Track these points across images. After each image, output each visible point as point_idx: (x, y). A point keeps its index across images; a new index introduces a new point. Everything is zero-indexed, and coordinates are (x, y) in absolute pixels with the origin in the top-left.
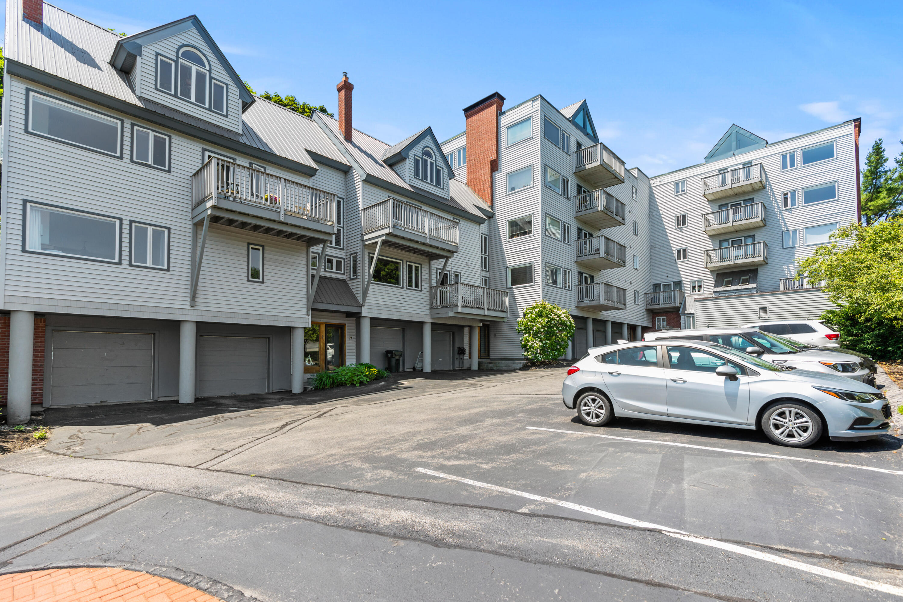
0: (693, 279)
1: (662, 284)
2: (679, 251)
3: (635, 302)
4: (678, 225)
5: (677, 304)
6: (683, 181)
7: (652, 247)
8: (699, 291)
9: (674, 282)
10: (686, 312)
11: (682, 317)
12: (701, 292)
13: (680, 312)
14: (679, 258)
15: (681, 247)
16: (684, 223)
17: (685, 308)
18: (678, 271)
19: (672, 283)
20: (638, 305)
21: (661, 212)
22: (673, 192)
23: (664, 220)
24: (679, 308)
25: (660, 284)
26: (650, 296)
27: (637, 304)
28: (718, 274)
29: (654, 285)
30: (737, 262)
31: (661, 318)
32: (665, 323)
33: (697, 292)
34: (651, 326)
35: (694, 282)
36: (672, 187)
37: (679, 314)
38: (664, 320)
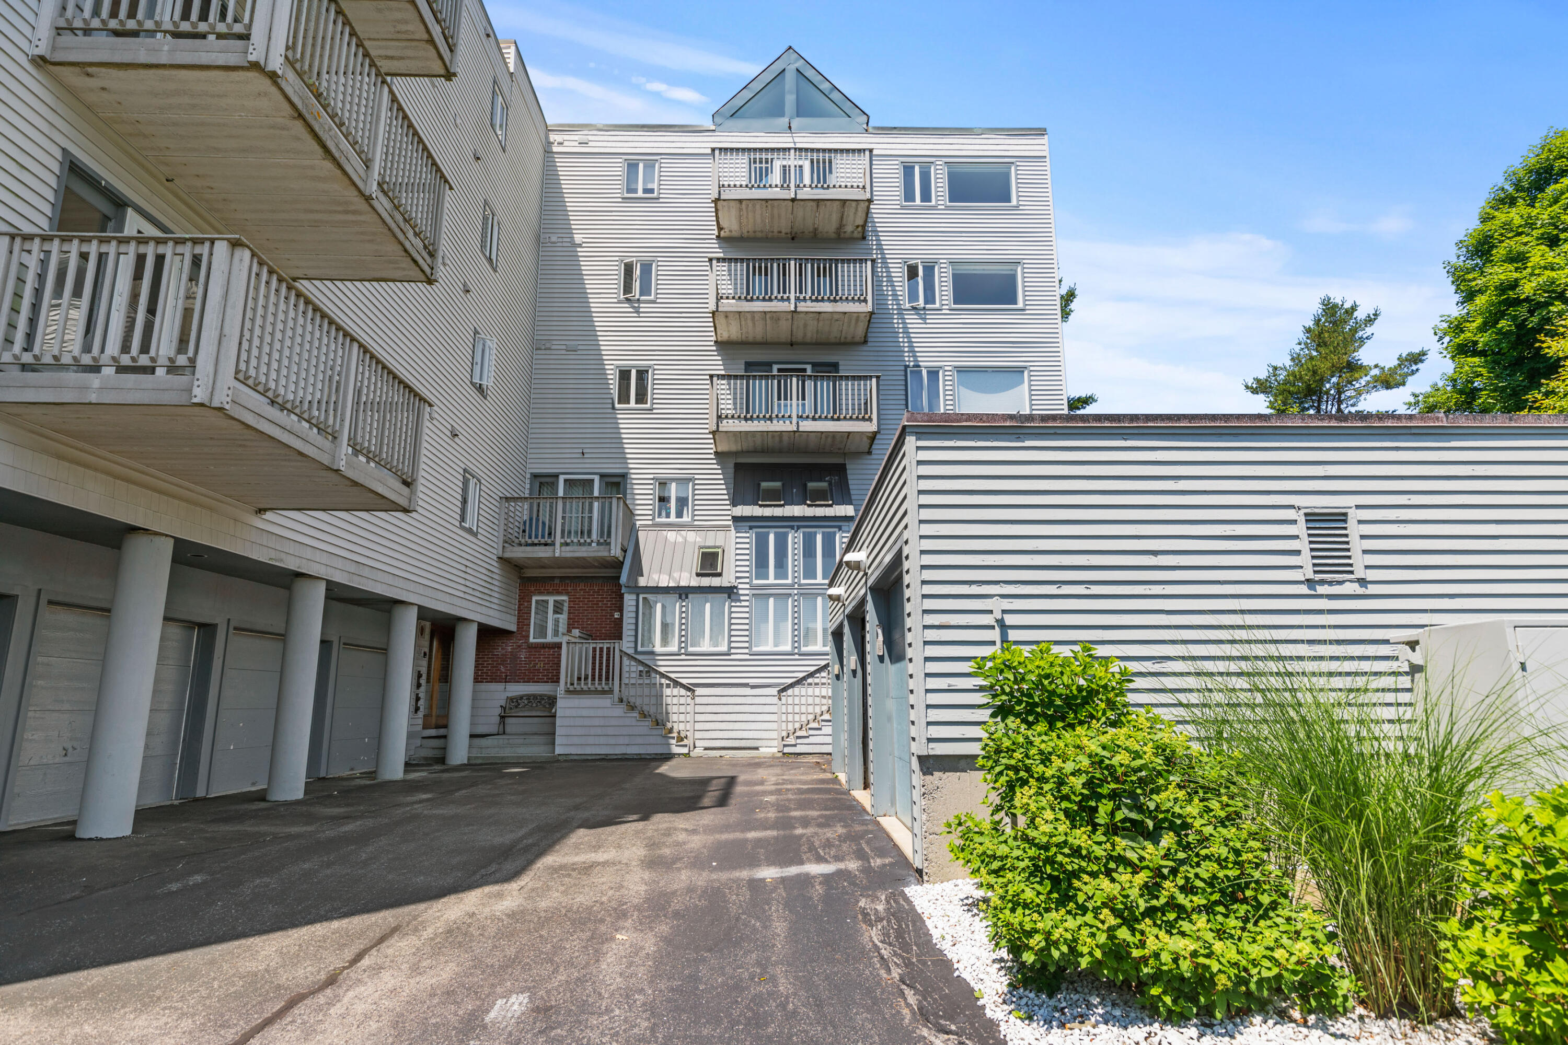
0: (664, 471)
1: (562, 478)
2: (624, 375)
3: (463, 518)
4: (628, 288)
5: (616, 551)
6: (651, 160)
7: (538, 346)
8: (679, 514)
9: (602, 476)
10: (642, 582)
11: (629, 600)
12: (686, 519)
13: (623, 579)
14: (624, 397)
15: (633, 363)
16: (645, 290)
17: (637, 570)
18: (617, 441)
19: (597, 478)
20: (475, 535)
21: (578, 238)
22: (617, 188)
23: (586, 267)
24: (619, 565)
25: (556, 476)
26: (523, 511)
27: (469, 531)
28: (738, 467)
29: (535, 476)
30: (808, 426)
31: (551, 599)
32: (563, 618)
33: (673, 519)
34: (513, 628)
35: (663, 484)
36: (618, 169)
37: (620, 586)
38: (558, 609)
